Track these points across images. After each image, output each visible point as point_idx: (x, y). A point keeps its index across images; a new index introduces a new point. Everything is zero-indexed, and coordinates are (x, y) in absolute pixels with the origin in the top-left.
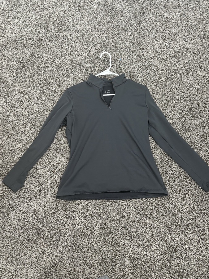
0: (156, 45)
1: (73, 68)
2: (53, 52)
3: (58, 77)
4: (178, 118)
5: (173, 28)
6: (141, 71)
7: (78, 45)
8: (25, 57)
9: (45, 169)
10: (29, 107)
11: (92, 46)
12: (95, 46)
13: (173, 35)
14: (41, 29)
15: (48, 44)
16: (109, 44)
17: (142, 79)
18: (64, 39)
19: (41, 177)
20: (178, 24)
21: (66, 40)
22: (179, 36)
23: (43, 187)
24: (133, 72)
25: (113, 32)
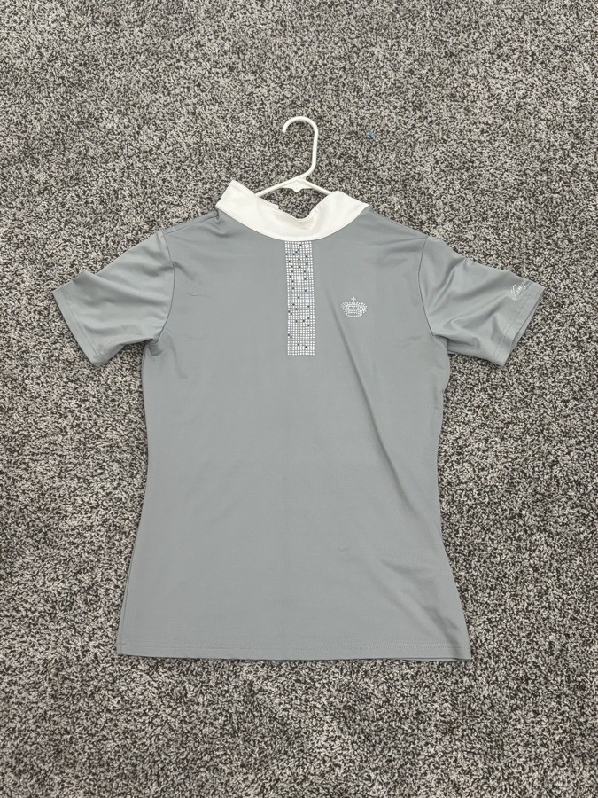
0: (498, 86)
1: (201, 162)
2: (134, 106)
3: (149, 191)
4: (575, 343)
5: (561, 28)
6: (442, 175)
7: (223, 81)
8: (35, 122)
9: (89, 515)
10: (44, 294)
11: (272, 85)
12: (281, 87)
13: (559, 52)
14: (94, 24)
15: (118, 76)
16: (331, 79)
17: (445, 204)
18: (175, 60)
19: (74, 543)
20: (580, 13)
21: (182, 63)
22: (581, 53)
23: (80, 581)
24: (413, 178)
25: (346, 37)
